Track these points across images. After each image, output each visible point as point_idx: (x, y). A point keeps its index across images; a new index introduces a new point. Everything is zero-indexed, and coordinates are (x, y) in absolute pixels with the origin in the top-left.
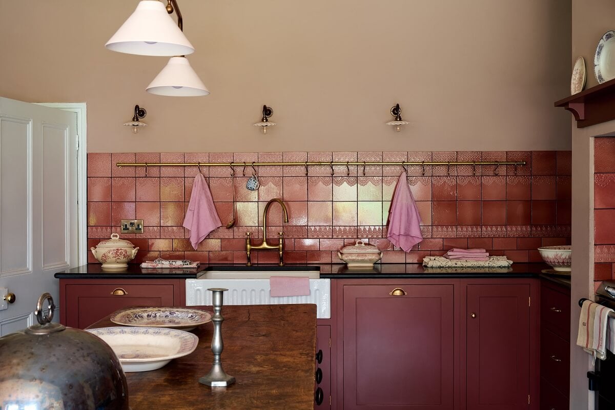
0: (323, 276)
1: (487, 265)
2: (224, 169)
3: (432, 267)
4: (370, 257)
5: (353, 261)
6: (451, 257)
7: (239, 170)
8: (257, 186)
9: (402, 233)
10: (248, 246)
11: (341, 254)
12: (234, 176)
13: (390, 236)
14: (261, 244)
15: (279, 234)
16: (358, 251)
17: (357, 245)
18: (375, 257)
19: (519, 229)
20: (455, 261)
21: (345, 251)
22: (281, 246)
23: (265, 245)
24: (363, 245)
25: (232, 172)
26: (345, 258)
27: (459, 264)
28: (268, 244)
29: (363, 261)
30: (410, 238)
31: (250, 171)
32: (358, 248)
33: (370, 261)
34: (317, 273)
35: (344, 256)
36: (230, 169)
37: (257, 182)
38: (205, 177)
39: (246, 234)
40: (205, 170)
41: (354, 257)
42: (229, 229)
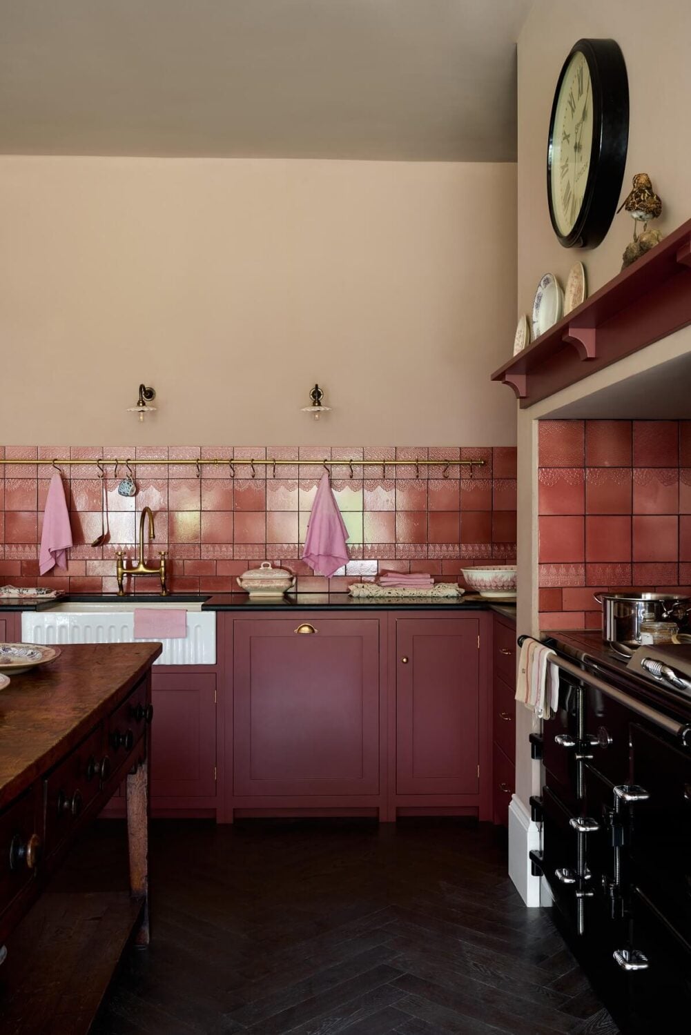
0: (205, 608)
1: (430, 594)
2: (91, 468)
3: (358, 597)
4: (278, 585)
5: (256, 589)
6: (383, 584)
7: (110, 469)
8: (132, 491)
9: (322, 553)
10: (120, 569)
11: (241, 580)
12: (104, 477)
13: (307, 557)
14: (137, 567)
15: (161, 553)
16: (262, 576)
17: (262, 568)
18: (284, 584)
19: (477, 548)
20: (388, 590)
21: (245, 576)
22: (163, 569)
23: (142, 569)
24: (270, 568)
25: (101, 473)
26: (245, 585)
27: (394, 593)
28: (145, 566)
29: (268, 589)
30: (334, 560)
31: (124, 470)
32: (263, 572)
33: (278, 589)
34: (200, 605)
35: (243, 582)
36: (97, 469)
37: (133, 486)
38: (63, 478)
39: (117, 553)
40: (66, 469)
41: (256, 584)
42: (97, 548)
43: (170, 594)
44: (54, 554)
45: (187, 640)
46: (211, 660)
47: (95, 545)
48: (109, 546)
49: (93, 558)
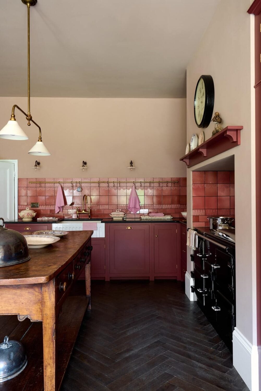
0: (102, 222)
1: (163, 218)
2: (69, 184)
3: (143, 219)
4: (121, 216)
5: (115, 217)
6: (150, 216)
7: (74, 184)
8: (81, 190)
9: (133, 207)
10: (77, 212)
11: (111, 215)
12: (73, 187)
13: (129, 208)
14: (82, 211)
15: (88, 207)
16: (117, 213)
17: (117, 211)
18: (123, 216)
19: (176, 206)
20: (152, 217)
21: (112, 213)
22: (89, 212)
23: (83, 212)
24: (119, 211)
25: (72, 185)
26: (112, 216)
27: (153, 218)
28: (84, 211)
29: (118, 217)
30: (136, 209)
31: (78, 185)
32: (117, 212)
33: (121, 217)
34: (100, 221)
35: (112, 215)
36: (71, 184)
37: (81, 189)
38: (62, 187)
39: (77, 207)
40: (62, 184)
41: (115, 216)
42: (71, 206)
43: (91, 219)
44: (59, 208)
45: (97, 231)
46: (104, 236)
47: (70, 205)
48: (74, 206)
49: (70, 209)
